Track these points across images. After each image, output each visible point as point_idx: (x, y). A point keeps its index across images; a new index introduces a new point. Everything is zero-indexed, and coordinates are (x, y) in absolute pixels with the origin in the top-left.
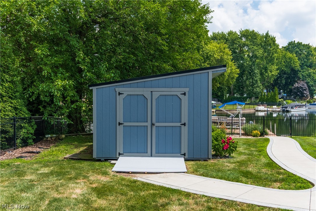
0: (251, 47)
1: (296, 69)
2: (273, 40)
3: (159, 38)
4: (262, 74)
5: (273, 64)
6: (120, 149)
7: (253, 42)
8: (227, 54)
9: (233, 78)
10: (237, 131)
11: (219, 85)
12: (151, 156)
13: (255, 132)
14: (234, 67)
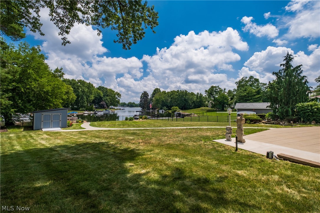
0: (82, 87)
1: (102, 97)
2: (92, 85)
3: (49, 97)
4: (87, 98)
5: (92, 95)
6: (42, 127)
7: (84, 86)
8: (71, 90)
9: (74, 100)
10: (74, 122)
11: (66, 102)
12: (51, 128)
13: (80, 122)
14: (74, 95)
